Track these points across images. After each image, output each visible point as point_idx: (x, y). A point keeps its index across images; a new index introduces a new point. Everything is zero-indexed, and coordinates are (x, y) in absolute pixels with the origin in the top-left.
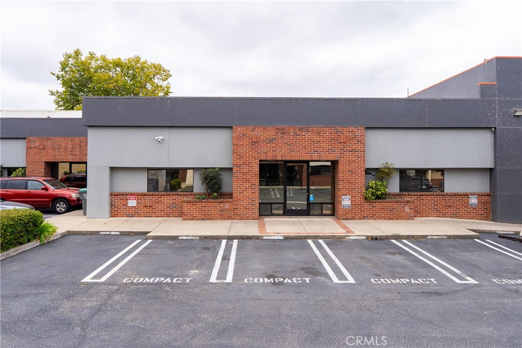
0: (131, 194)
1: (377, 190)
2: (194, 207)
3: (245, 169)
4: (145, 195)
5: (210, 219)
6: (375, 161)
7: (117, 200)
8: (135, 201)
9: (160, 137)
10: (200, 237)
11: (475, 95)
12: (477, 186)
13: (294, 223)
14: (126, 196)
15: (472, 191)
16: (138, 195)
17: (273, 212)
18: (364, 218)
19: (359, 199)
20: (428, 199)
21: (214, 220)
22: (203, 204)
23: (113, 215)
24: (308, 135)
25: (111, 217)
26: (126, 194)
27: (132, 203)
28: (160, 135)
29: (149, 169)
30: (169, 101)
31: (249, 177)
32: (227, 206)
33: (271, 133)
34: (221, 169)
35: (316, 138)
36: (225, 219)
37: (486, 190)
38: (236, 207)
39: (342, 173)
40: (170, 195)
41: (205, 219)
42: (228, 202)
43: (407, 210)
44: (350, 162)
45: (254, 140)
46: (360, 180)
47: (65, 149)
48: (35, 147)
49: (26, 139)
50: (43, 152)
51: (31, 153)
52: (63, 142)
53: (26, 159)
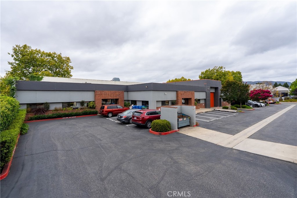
3: (180, 100)
11: (204, 86)
12: (203, 102)
14: (158, 108)
20: (199, 105)
24: (188, 93)
30: (167, 85)
31: (181, 102)
39: (192, 100)
44: (193, 98)
45: (181, 94)
47: (109, 94)
48: (99, 94)
49: (94, 91)
50: (101, 96)
51: (97, 96)
52: (107, 92)
53: (95, 98)
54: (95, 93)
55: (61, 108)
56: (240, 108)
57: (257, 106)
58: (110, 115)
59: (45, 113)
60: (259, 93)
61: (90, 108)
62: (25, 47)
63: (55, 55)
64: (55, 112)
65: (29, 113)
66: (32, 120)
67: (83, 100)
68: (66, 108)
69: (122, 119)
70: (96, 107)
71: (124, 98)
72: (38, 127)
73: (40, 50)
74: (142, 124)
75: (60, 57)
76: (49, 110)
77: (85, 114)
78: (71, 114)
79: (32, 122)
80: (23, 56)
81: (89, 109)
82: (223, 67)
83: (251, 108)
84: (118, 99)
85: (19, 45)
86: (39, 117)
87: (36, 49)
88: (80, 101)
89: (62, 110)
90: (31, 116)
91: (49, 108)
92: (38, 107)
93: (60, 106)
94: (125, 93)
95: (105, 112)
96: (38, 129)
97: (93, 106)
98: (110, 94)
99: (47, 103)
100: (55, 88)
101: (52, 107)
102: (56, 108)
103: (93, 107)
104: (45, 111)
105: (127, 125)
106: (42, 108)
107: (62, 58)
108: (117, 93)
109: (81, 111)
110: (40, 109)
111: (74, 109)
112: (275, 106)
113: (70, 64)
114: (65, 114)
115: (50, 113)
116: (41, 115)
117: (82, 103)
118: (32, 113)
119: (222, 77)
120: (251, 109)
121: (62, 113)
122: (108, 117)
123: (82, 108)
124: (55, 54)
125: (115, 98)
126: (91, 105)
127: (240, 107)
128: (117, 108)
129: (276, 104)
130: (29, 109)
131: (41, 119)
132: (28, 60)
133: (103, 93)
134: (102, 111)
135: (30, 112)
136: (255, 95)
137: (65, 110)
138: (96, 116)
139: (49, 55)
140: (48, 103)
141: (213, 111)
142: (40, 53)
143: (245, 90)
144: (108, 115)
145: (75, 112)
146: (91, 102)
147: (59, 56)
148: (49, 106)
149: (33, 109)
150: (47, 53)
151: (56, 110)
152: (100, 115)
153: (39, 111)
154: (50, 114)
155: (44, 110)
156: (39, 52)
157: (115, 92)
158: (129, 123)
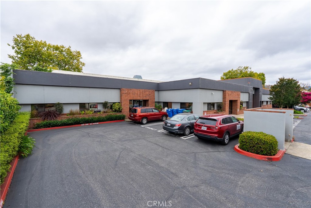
3: (228, 102)
18: (240, 114)
24: (235, 93)
28: (213, 92)
31: (228, 105)
33: (231, 93)
38: (226, 113)
40: (212, 111)
44: (239, 100)
47: (137, 94)
48: (126, 93)
49: (120, 89)
50: (129, 95)
51: (124, 96)
52: (136, 91)
53: (121, 98)
54: (121, 91)
55: (78, 111)
58: (145, 121)
59: (57, 118)
61: (115, 111)
62: (28, 36)
63: (64, 49)
64: (71, 116)
65: (34, 117)
66: (39, 127)
67: (107, 101)
68: (84, 111)
69: (175, 128)
70: (122, 110)
71: (154, 99)
72: (49, 140)
73: (45, 42)
74: (218, 139)
75: (69, 51)
76: (63, 113)
77: (110, 119)
78: (92, 120)
79: (39, 130)
80: (26, 48)
81: (114, 113)
83: (302, 113)
84: (148, 100)
85: (20, 35)
86: (50, 124)
87: (41, 41)
88: (103, 102)
89: (80, 114)
90: (38, 121)
91: (62, 110)
92: (47, 110)
93: (76, 108)
94: (156, 93)
95: (138, 117)
96: (50, 145)
97: (119, 108)
98: (139, 93)
99: (59, 104)
100: (70, 83)
101: (67, 110)
102: (71, 111)
103: (120, 111)
104: (57, 116)
105: (182, 138)
106: (53, 111)
107: (71, 52)
108: (147, 93)
109: (104, 116)
110: (50, 112)
111: (95, 112)
113: (81, 60)
114: (84, 119)
115: (65, 117)
116: (52, 121)
117: (105, 105)
118: (39, 118)
121: (81, 117)
122: (142, 124)
123: (105, 112)
124: (63, 47)
125: (145, 99)
126: (116, 107)
128: (153, 112)
130: (35, 112)
131: (52, 127)
132: (32, 53)
133: (131, 91)
134: (134, 115)
135: (36, 116)
137: (84, 114)
138: (123, 122)
139: (57, 48)
140: (61, 104)
142: (46, 46)
144: (142, 121)
145: (97, 116)
146: (116, 103)
147: (69, 49)
148: (62, 108)
149: (40, 112)
150: (54, 46)
151: (72, 113)
152: (131, 121)
153: (48, 115)
154: (64, 119)
155: (55, 113)
156: (44, 44)
157: (145, 91)
158: (184, 135)
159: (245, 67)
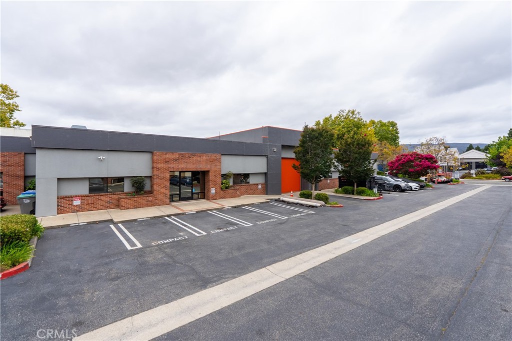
0: (76, 196)
1: (227, 184)
2: (129, 201)
3: (162, 176)
4: (88, 196)
5: (140, 207)
6: (224, 171)
7: (63, 202)
8: (80, 201)
9: (101, 157)
10: (151, 217)
11: (261, 142)
12: (260, 180)
13: (190, 204)
14: (71, 198)
15: (260, 183)
16: (82, 197)
17: (174, 199)
18: (221, 198)
19: (219, 189)
20: (244, 187)
21: (143, 207)
22: (135, 199)
23: (60, 212)
24: (195, 158)
25: (58, 214)
26: (71, 197)
27: (77, 202)
28: (102, 156)
29: (89, 179)
30: (109, 134)
31: (163, 181)
32: (151, 198)
33: (176, 156)
34: (145, 177)
35: (199, 159)
36: (150, 206)
37: (264, 182)
38: (156, 198)
39: (211, 176)
40: (107, 195)
41: (136, 208)
42: (151, 196)
43: (238, 193)
44: (215, 171)
45: (167, 160)
46: (219, 179)
56: (353, 194)
57: (397, 188)
60: (412, 161)
82: (356, 112)
83: (374, 195)
112: (445, 188)
119: (351, 130)
120: (372, 198)
127: (354, 191)
129: (451, 184)
136: (402, 164)
141: (268, 202)
143: (360, 152)
159: (349, 111)
